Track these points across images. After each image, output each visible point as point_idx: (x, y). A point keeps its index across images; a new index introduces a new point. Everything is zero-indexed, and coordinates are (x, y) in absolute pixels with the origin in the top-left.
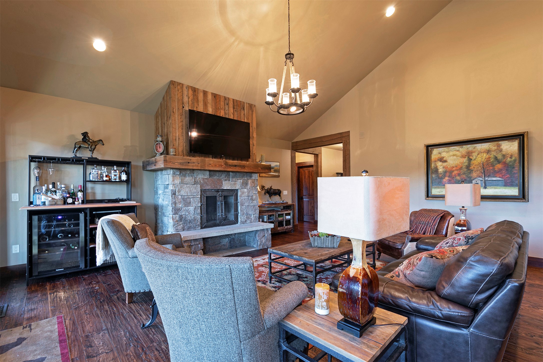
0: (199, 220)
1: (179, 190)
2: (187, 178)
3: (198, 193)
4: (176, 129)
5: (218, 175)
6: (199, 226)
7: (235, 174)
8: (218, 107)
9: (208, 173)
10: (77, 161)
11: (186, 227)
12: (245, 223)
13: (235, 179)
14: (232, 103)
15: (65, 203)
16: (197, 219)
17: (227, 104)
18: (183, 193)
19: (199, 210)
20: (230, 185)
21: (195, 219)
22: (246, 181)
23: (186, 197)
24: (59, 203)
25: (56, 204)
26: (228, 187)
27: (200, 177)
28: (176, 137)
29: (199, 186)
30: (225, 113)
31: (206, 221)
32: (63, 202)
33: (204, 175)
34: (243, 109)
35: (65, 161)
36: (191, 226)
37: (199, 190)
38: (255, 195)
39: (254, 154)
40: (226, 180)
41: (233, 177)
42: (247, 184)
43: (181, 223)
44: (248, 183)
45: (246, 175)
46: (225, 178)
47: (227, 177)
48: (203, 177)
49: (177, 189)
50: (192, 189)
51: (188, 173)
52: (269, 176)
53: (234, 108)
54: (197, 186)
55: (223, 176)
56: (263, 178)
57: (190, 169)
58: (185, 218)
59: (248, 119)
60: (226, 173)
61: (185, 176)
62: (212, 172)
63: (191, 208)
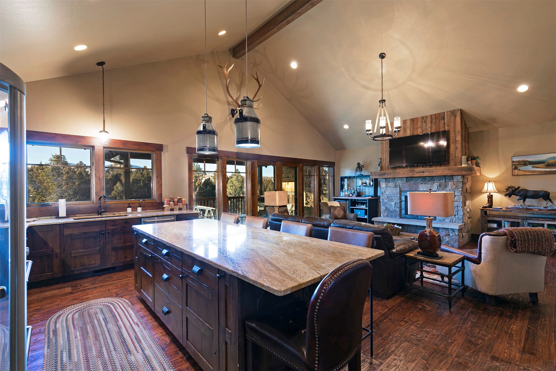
0: (399, 212)
1: (385, 191)
2: (391, 183)
3: (398, 193)
4: (384, 153)
5: (414, 180)
6: (398, 216)
7: (431, 178)
8: (416, 127)
9: (406, 179)
10: (357, 177)
11: (389, 215)
12: (443, 221)
13: (431, 182)
14: (430, 119)
15: (349, 196)
16: (397, 211)
17: (425, 122)
18: (387, 193)
19: (399, 205)
20: (426, 187)
21: (395, 211)
22: (444, 184)
23: (389, 196)
24: (347, 196)
25: (346, 196)
26: (424, 189)
27: (399, 182)
28: (384, 158)
29: (398, 188)
30: (422, 130)
31: (404, 214)
32: (348, 196)
33: (402, 180)
34: (442, 119)
35: (354, 177)
36: (392, 215)
37: (399, 191)
38: (458, 197)
39: (458, 157)
40: (421, 184)
41: (429, 181)
42: (446, 186)
43: (386, 212)
44: (448, 185)
45: (444, 178)
46: (421, 181)
47: (423, 181)
48: (401, 182)
49: (384, 191)
50: (393, 190)
51: (391, 180)
52: (532, 174)
53: (432, 122)
54: (397, 189)
55: (420, 180)
56: (521, 176)
57: (392, 178)
58: (389, 209)
59: (449, 126)
60: (422, 178)
61: (389, 182)
62: (409, 178)
63: (393, 203)
